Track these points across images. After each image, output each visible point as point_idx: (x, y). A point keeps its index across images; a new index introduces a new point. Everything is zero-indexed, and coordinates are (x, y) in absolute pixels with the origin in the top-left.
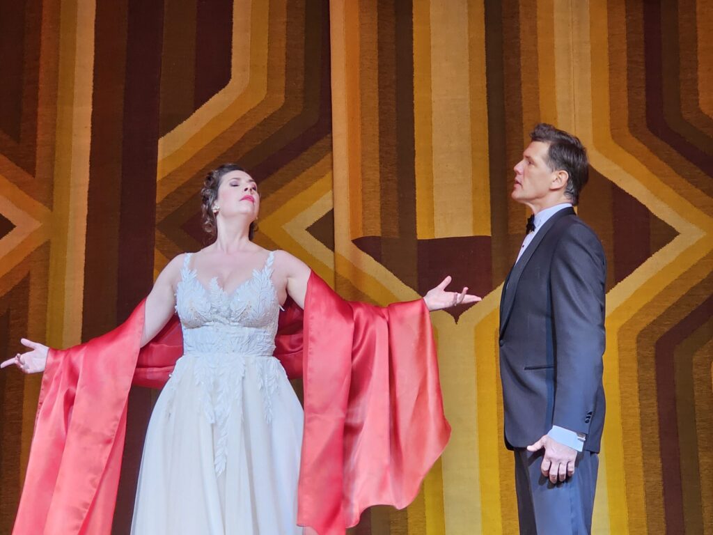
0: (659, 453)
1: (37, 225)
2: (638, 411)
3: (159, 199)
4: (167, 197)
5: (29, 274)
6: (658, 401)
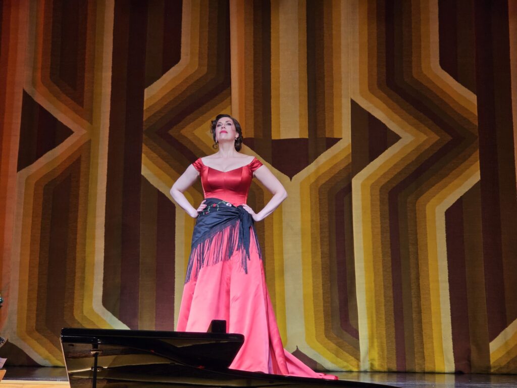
0: (389, 246)
1: (84, 132)
2: (379, 225)
3: (145, 119)
4: (149, 118)
5: (81, 156)
6: (390, 220)
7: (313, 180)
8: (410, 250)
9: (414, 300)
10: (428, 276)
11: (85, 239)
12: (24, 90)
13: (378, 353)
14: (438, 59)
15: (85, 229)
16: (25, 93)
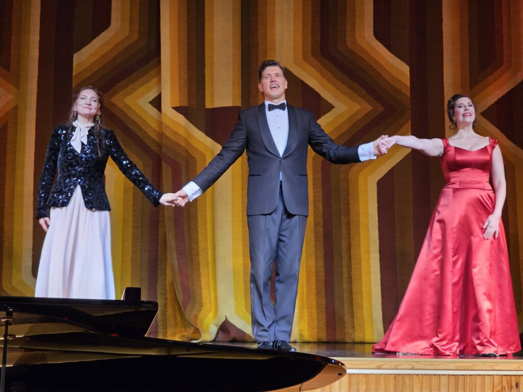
0: (322, 216)
1: (11, 97)
3: (74, 85)
4: (78, 84)
5: (7, 123)
6: (323, 189)
8: (342, 220)
9: (345, 270)
10: (359, 246)
11: (13, 208)
13: (308, 323)
14: (372, 29)
15: (12, 197)
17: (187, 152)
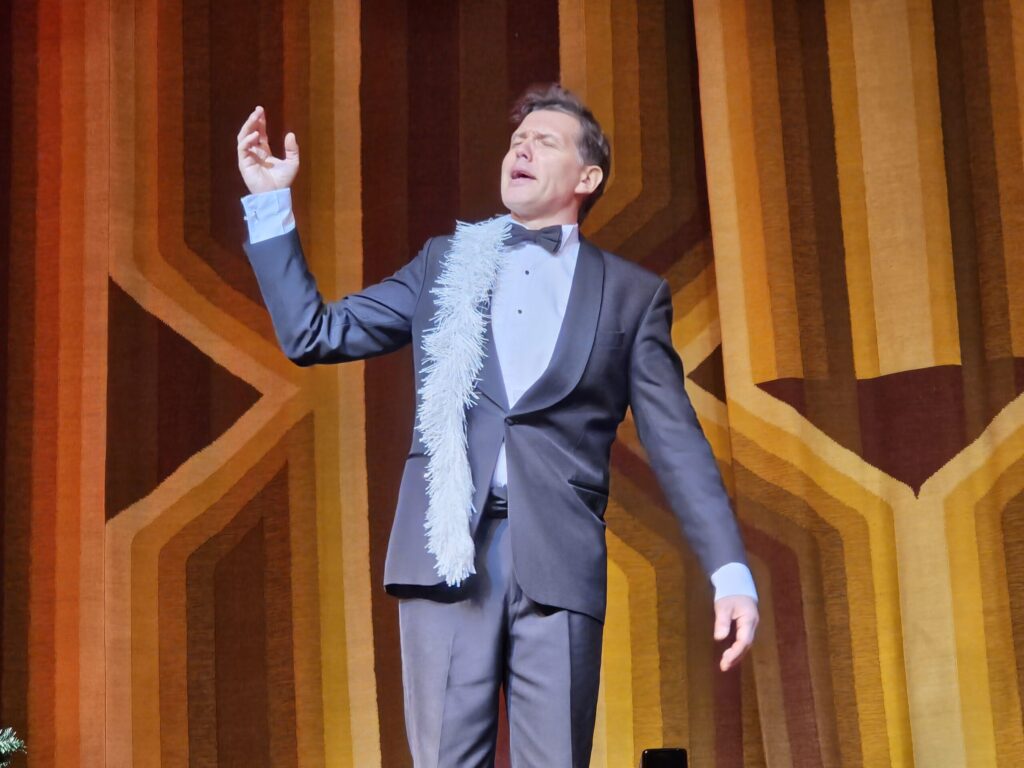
1: (292, 390)
5: (286, 465)
7: (982, 490)
11: (319, 711)
12: (110, 279)
15: (317, 682)
16: (113, 287)
17: (811, 512)
